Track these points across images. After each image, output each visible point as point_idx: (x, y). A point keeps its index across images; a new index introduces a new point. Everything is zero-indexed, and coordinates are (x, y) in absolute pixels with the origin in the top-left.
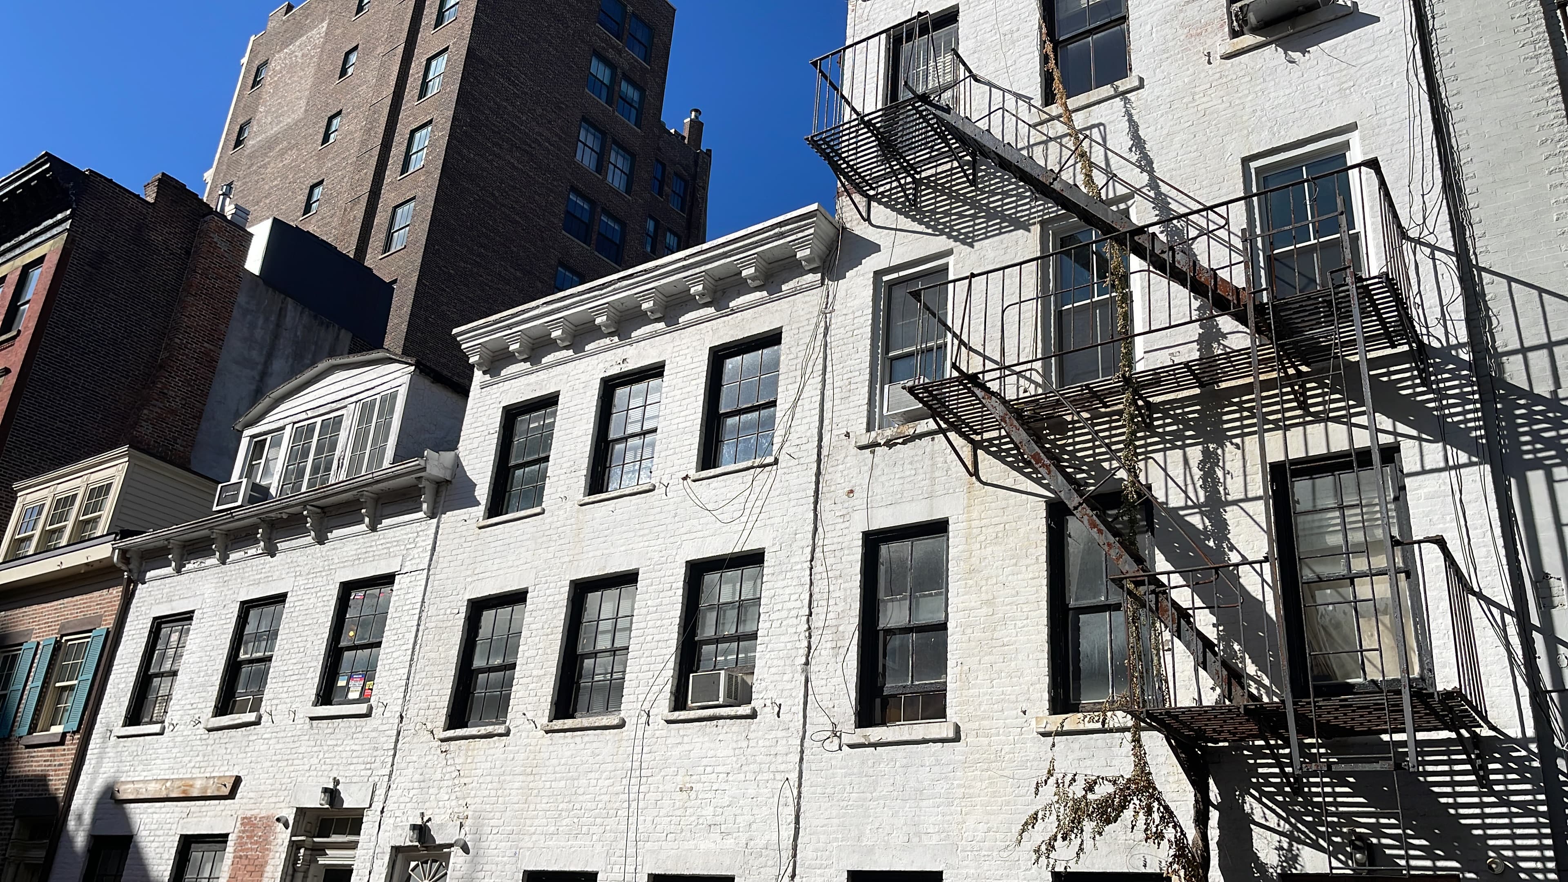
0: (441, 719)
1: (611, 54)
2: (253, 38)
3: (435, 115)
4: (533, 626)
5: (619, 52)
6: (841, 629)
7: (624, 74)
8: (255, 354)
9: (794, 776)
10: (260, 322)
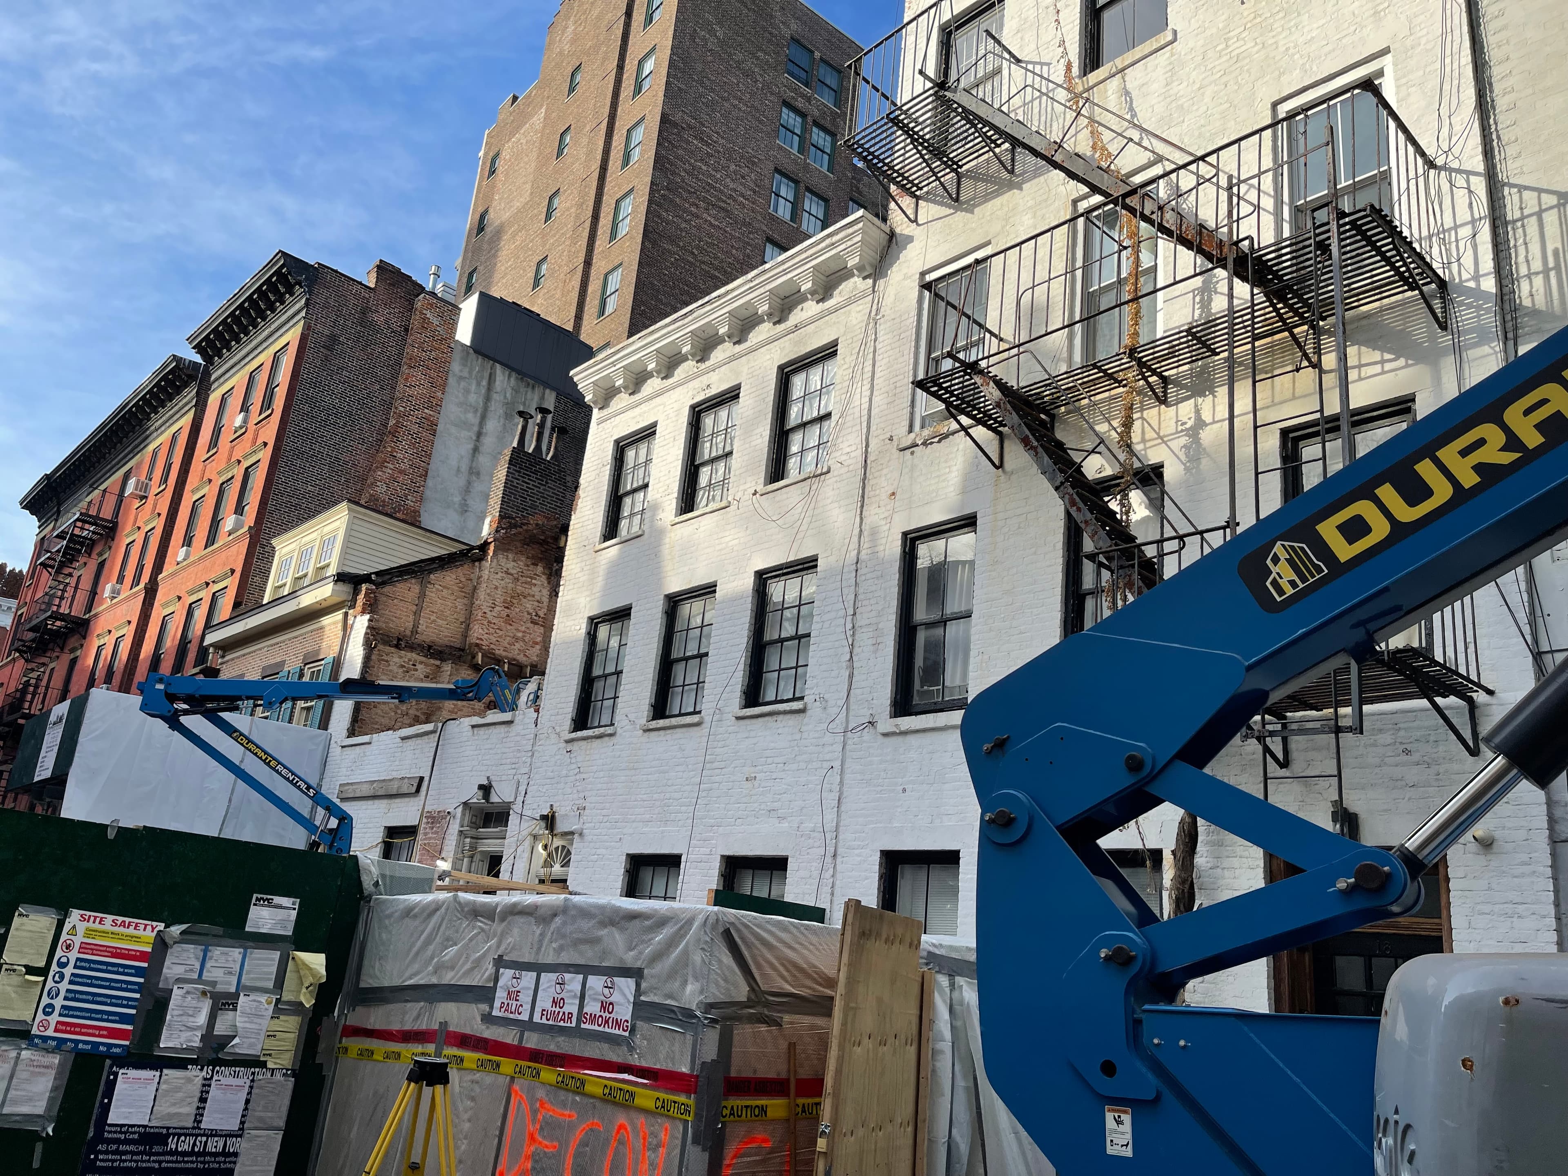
0: (567, 723)
1: (800, 103)
2: (487, 132)
3: (635, 182)
4: (636, 638)
5: (809, 100)
6: (880, 626)
7: (814, 121)
8: (470, 416)
9: (837, 764)
10: (473, 387)
